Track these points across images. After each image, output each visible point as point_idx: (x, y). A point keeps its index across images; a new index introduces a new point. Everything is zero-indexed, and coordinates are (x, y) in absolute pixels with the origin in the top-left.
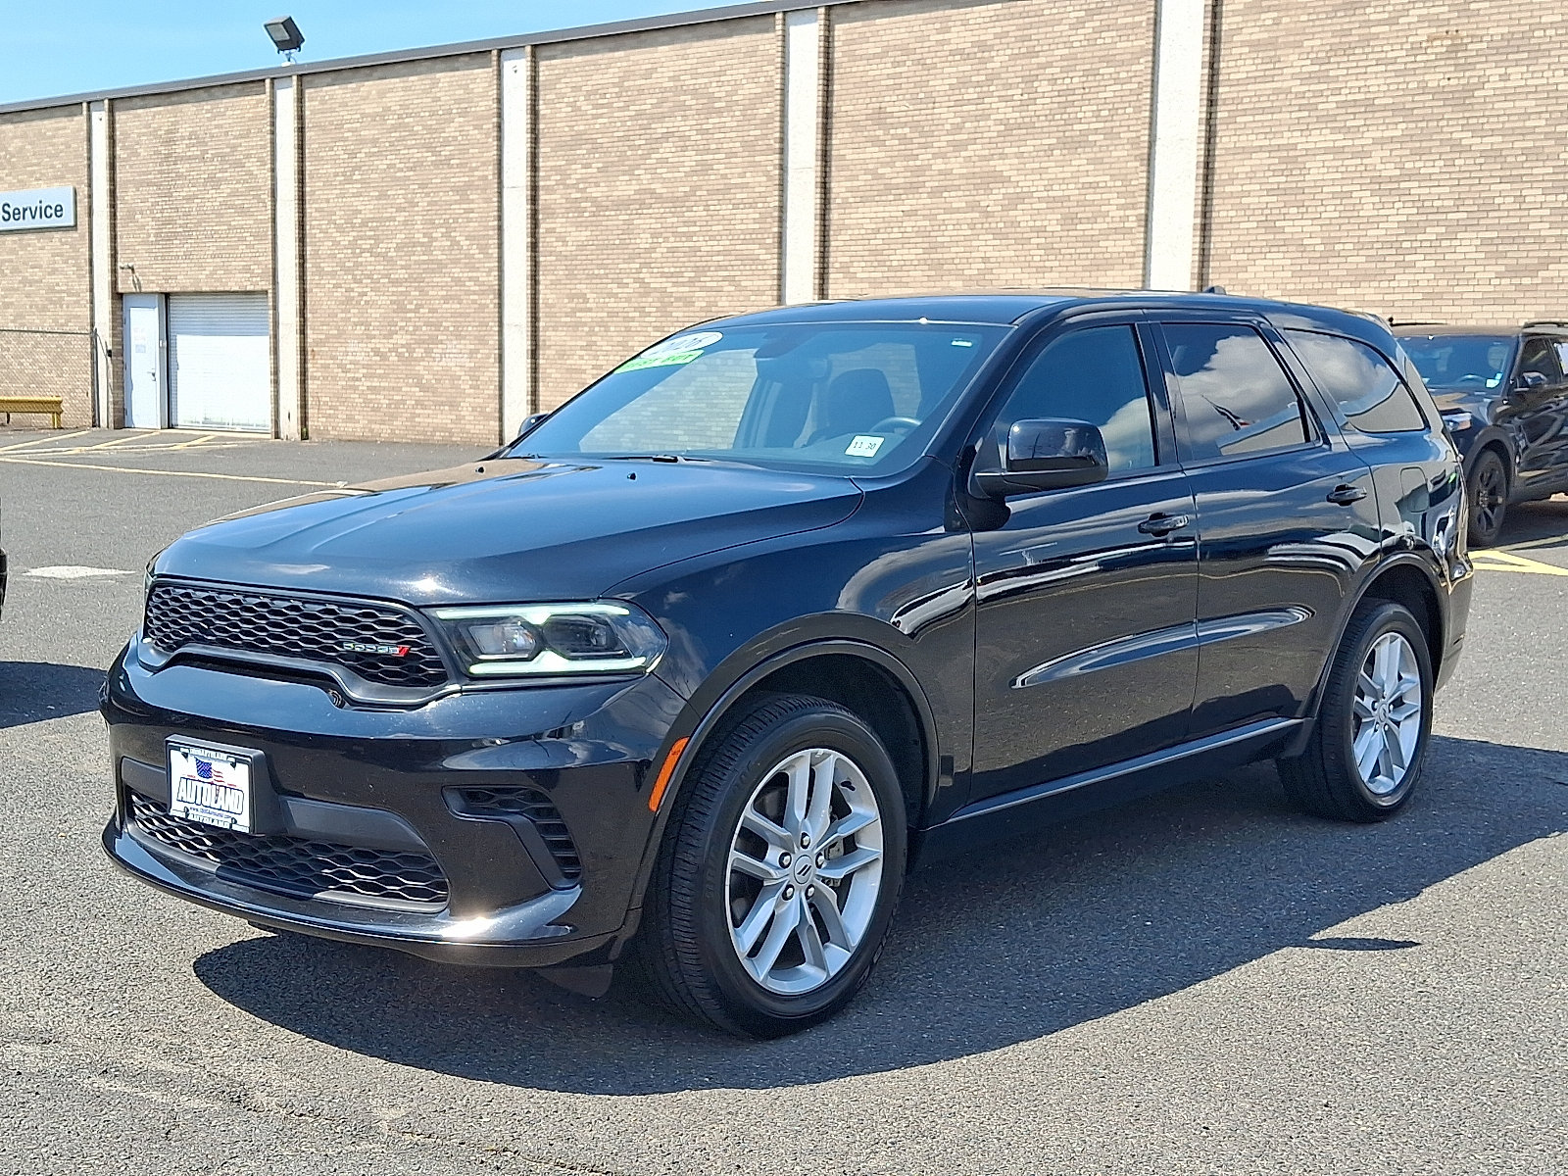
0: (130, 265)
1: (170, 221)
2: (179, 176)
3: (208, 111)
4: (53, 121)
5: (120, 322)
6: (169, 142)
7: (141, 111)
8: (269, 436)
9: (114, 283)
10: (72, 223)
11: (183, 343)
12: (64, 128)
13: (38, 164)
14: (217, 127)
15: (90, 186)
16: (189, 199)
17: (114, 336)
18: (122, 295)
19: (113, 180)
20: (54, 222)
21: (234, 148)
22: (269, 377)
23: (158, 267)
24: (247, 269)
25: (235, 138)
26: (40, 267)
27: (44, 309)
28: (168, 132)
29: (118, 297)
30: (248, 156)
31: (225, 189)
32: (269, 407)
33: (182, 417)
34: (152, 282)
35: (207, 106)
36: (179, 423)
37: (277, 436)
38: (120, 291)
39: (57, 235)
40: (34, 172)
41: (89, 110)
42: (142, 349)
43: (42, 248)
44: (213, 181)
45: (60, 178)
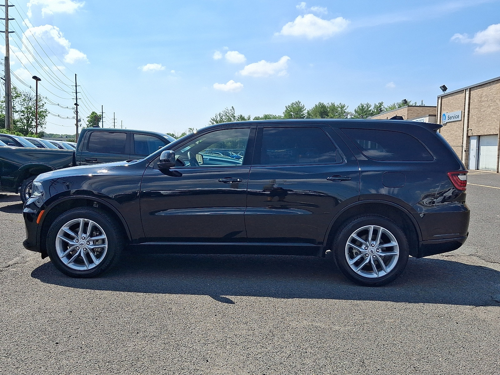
0: (471, 129)
1: (480, 118)
2: (483, 106)
3: (489, 89)
4: (459, 95)
5: (468, 143)
6: (481, 97)
7: (476, 90)
8: (496, 172)
9: (467, 134)
10: (460, 119)
11: (482, 148)
12: (461, 96)
13: (455, 106)
14: (491, 92)
15: (465, 110)
16: (484, 111)
17: (466, 147)
18: (469, 136)
19: (469, 108)
20: (457, 119)
21: (494, 97)
22: (497, 157)
23: (477, 129)
24: (495, 129)
25: (495, 95)
26: (454, 130)
27: (454, 140)
28: (481, 95)
29: (468, 137)
30: (497, 99)
31: (492, 108)
32: (496, 164)
33: (480, 167)
34: (475, 133)
35: (489, 87)
36: (480, 168)
37: (498, 172)
38: (469, 135)
39: (458, 122)
40: (454, 108)
41: (466, 91)
42: (472, 150)
43: (455, 126)
44: (489, 106)
45: (459, 109)
